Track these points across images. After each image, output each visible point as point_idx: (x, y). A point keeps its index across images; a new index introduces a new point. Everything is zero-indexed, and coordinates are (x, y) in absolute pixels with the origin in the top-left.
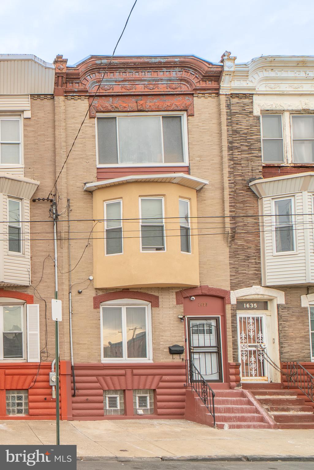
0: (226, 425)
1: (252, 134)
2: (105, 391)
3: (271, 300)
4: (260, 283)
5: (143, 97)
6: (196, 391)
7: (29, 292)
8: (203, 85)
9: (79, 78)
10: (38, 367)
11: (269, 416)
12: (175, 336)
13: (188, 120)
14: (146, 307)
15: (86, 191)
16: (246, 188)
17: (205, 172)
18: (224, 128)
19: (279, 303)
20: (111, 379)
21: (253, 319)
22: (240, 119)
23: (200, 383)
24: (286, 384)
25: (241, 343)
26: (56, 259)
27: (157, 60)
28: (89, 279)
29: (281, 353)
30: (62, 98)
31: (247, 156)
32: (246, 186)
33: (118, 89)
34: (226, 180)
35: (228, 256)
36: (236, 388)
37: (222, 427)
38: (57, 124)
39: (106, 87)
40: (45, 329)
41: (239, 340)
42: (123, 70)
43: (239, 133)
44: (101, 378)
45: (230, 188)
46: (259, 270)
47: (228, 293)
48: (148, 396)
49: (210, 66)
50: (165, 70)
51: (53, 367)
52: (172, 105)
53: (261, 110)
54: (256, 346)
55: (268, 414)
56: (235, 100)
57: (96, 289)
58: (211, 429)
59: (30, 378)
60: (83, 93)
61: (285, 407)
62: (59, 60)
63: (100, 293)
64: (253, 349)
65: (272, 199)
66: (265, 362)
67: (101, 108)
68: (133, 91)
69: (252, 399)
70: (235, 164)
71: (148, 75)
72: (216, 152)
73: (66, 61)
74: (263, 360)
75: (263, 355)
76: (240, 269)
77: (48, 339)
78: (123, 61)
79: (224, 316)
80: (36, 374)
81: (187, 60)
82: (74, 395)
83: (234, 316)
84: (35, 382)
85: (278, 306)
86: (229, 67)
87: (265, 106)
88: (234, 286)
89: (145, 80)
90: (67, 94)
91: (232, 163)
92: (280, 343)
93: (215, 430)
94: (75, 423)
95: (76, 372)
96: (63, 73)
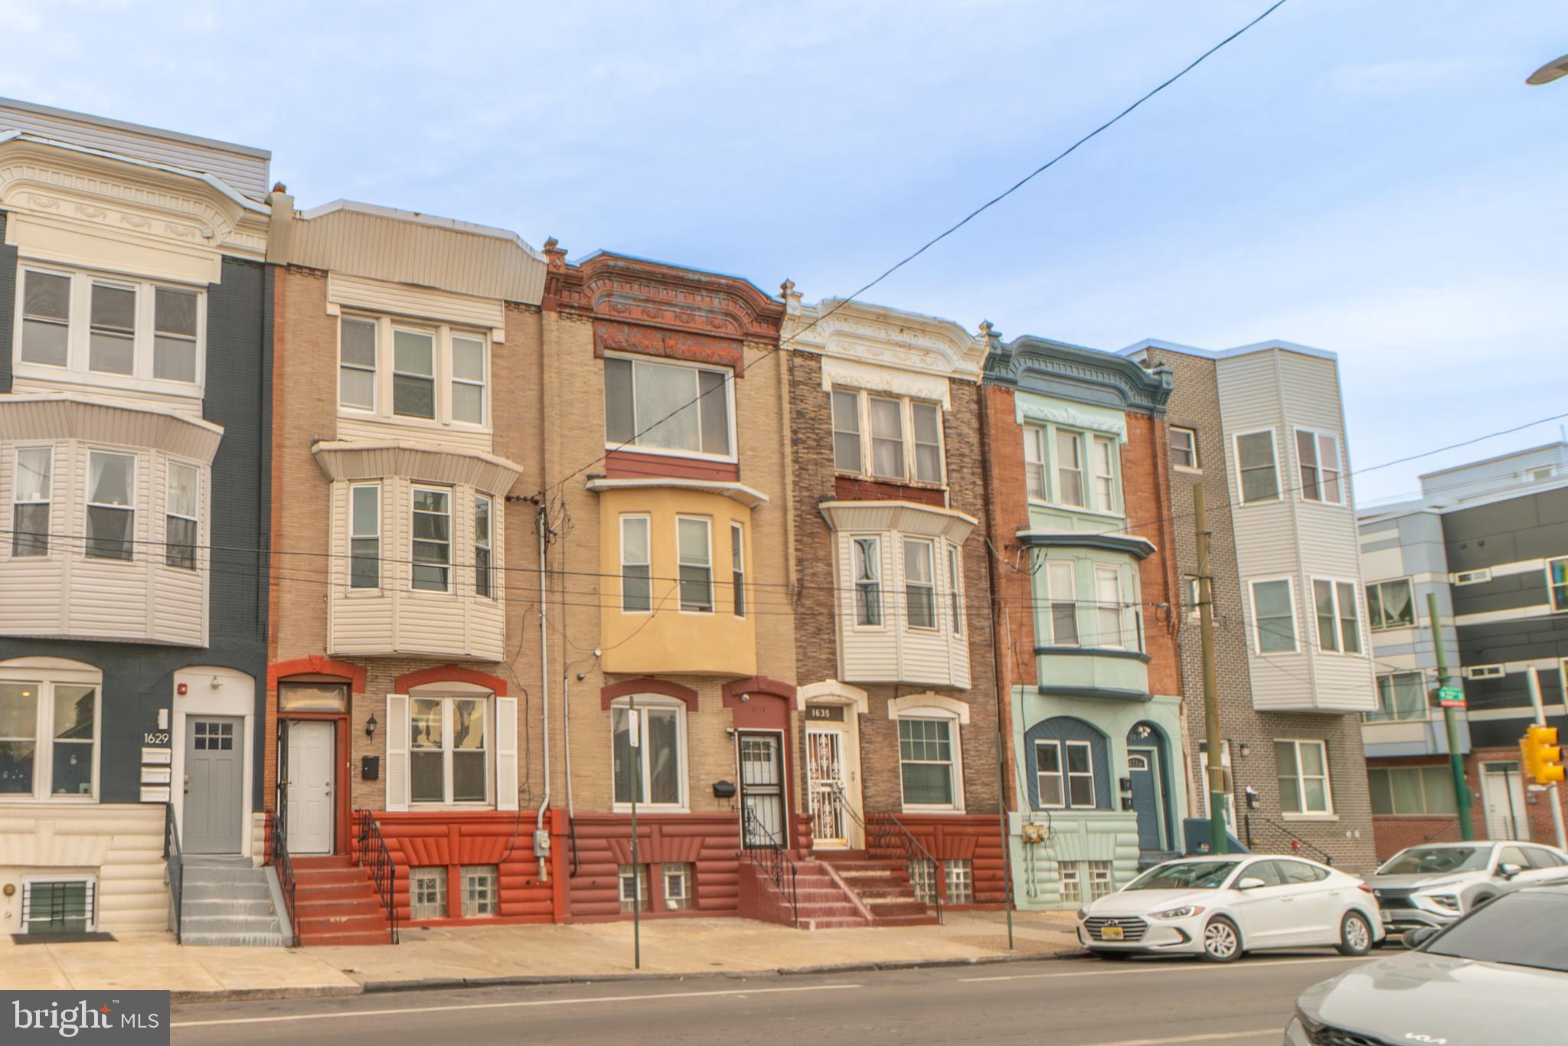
0: (812, 922)
1: (821, 421)
2: (619, 865)
3: (849, 705)
4: (835, 677)
5: (673, 334)
6: (761, 865)
7: (500, 674)
8: (756, 328)
9: (581, 285)
10: (516, 820)
11: (864, 904)
12: (721, 765)
13: (736, 384)
14: (677, 709)
15: (589, 490)
16: (814, 511)
17: (760, 477)
18: (786, 406)
19: (860, 711)
20: (618, 842)
21: (826, 736)
22: (806, 393)
23: (769, 851)
24: (872, 851)
25: (812, 778)
26: (544, 613)
27: (696, 277)
28: (595, 655)
29: (864, 797)
30: (553, 315)
31: (815, 456)
32: (815, 508)
33: (636, 315)
34: (790, 494)
35: (793, 626)
36: (808, 859)
37: (806, 926)
38: (546, 361)
39: (619, 306)
40: (524, 747)
41: (809, 774)
42: (645, 282)
43: (804, 417)
44: (613, 841)
45: (796, 509)
46: (834, 654)
47: (793, 690)
48: (682, 873)
49: (769, 302)
50: (704, 293)
51: (540, 819)
52: (713, 353)
53: (833, 384)
54: (830, 785)
55: (862, 903)
56: (798, 361)
57: (606, 674)
58: (793, 930)
59: (502, 840)
60: (585, 312)
61: (881, 890)
62: (551, 248)
63: (612, 682)
64: (827, 789)
65: (852, 535)
66: (844, 810)
67: (611, 342)
68: (657, 322)
69: (836, 878)
70: (801, 467)
71: (680, 297)
72: (774, 444)
73: (563, 253)
74: (841, 810)
75: (840, 801)
76: (810, 649)
77: (532, 766)
78: (647, 268)
79: (788, 731)
80: (511, 835)
81: (737, 284)
82: (573, 875)
83: (802, 731)
84: (512, 849)
85: (860, 716)
86: (793, 309)
87: (838, 377)
88: (803, 679)
89: (676, 305)
90: (561, 308)
91: (797, 467)
92: (863, 780)
93: (799, 931)
94: (578, 927)
95: (579, 830)
96: (560, 274)
